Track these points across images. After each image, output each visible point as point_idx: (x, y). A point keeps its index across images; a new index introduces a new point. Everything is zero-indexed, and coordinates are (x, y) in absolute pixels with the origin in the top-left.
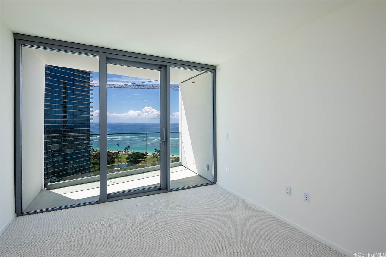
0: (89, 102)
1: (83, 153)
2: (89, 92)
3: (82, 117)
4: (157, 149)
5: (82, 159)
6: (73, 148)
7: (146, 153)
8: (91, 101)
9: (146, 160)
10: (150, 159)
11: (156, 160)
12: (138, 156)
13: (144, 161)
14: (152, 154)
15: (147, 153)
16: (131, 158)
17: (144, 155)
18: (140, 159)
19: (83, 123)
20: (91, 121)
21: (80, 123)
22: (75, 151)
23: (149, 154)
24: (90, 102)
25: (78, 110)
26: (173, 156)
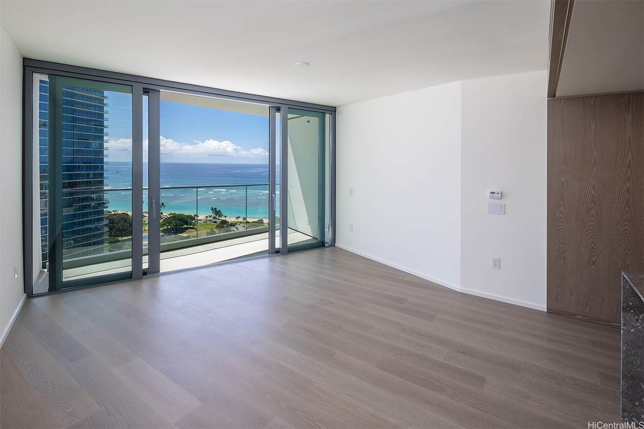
0: (101, 126)
1: (90, 215)
2: (102, 108)
3: (88, 153)
4: (216, 209)
5: (88, 226)
6: (72, 206)
7: (195, 215)
8: (105, 123)
9: (195, 227)
10: (202, 225)
11: (215, 227)
12: (181, 220)
13: (193, 228)
14: (207, 217)
15: (197, 216)
16: (170, 224)
17: (192, 218)
18: (185, 226)
19: (91, 163)
20: (105, 160)
21: (85, 163)
22: (76, 211)
23: (202, 217)
24: (103, 126)
25: (82, 140)
26: (244, 219)
